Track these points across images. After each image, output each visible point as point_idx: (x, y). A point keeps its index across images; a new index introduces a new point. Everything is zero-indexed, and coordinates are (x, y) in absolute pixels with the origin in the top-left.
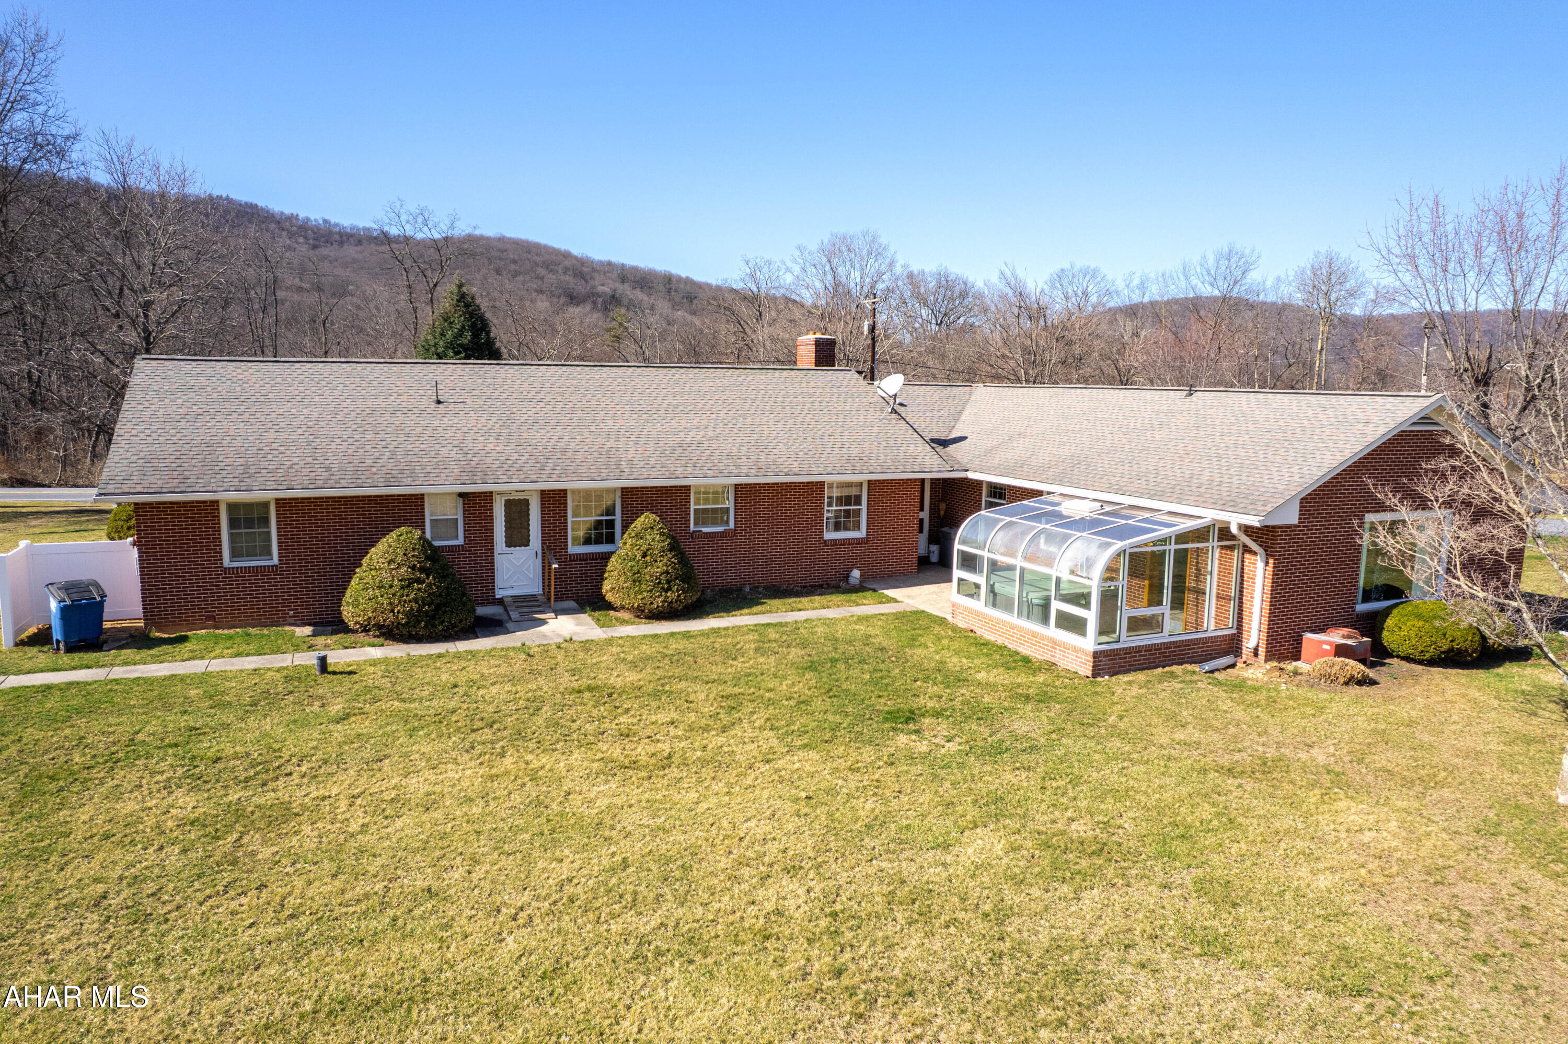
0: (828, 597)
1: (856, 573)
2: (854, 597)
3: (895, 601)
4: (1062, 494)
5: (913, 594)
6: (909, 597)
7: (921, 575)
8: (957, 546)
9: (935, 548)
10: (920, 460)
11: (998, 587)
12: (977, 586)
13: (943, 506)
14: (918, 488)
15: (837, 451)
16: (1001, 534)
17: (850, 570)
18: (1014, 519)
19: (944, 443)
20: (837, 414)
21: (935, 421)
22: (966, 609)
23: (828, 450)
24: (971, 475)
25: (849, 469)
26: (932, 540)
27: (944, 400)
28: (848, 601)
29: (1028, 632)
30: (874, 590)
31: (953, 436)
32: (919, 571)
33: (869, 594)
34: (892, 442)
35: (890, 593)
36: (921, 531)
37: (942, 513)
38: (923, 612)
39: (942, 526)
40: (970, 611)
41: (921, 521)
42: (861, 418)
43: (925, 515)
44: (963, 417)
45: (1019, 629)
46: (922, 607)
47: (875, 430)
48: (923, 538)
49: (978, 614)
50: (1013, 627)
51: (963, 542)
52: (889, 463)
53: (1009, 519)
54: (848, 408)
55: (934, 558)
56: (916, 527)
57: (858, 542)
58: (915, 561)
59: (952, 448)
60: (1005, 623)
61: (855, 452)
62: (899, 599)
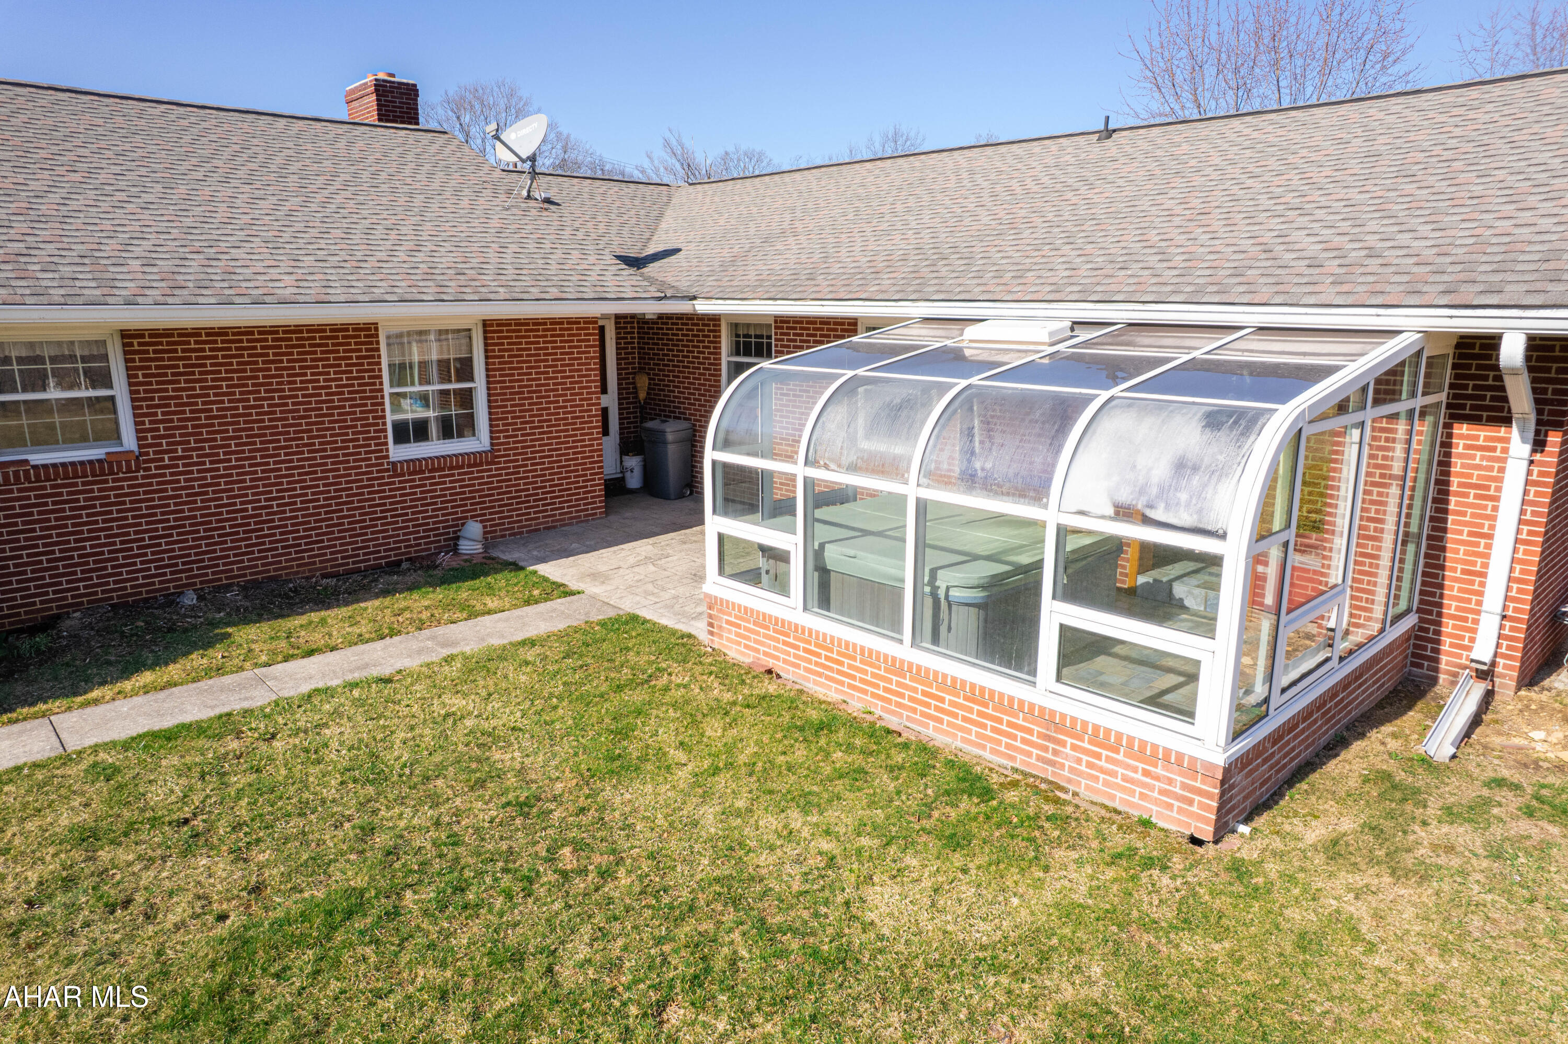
0: (401, 601)
1: (474, 529)
2: (463, 592)
3: (562, 591)
4: (927, 320)
5: (602, 568)
6: (595, 576)
7: (612, 518)
8: (710, 455)
9: (633, 462)
10: (593, 277)
11: (834, 556)
12: (778, 556)
13: (643, 382)
14: (594, 340)
15: (402, 256)
16: (838, 413)
17: (459, 523)
18: (861, 372)
19: (636, 263)
20: (411, 195)
21: (614, 230)
22: (747, 613)
23: (382, 255)
24: (703, 307)
25: (431, 291)
26: (626, 448)
27: (627, 201)
28: (448, 606)
29: (955, 686)
30: (516, 567)
31: (651, 250)
32: (608, 510)
33: (499, 580)
34: (532, 247)
35: (551, 570)
36: (606, 432)
37: (642, 395)
38: (634, 619)
39: (643, 419)
40: (763, 620)
41: (605, 411)
42: (465, 203)
43: (610, 400)
44: (663, 225)
45: (921, 674)
46: (629, 605)
47: (495, 223)
48: (611, 444)
49: (783, 628)
50: (897, 667)
51: (726, 443)
52: (527, 280)
53: (850, 373)
54: (436, 185)
55: (634, 481)
56: (597, 422)
57: (474, 460)
58: (599, 491)
59: (652, 269)
60: (870, 657)
61: (444, 260)
62: (573, 585)
